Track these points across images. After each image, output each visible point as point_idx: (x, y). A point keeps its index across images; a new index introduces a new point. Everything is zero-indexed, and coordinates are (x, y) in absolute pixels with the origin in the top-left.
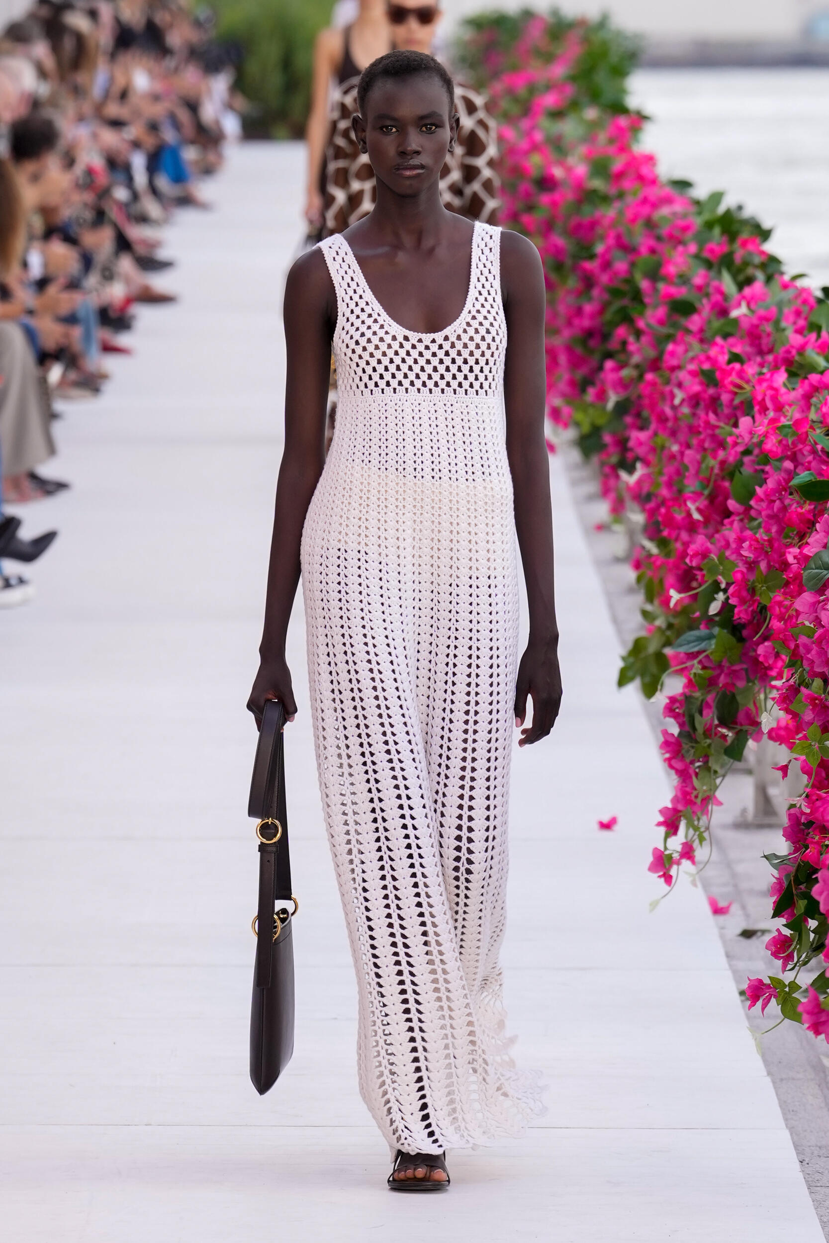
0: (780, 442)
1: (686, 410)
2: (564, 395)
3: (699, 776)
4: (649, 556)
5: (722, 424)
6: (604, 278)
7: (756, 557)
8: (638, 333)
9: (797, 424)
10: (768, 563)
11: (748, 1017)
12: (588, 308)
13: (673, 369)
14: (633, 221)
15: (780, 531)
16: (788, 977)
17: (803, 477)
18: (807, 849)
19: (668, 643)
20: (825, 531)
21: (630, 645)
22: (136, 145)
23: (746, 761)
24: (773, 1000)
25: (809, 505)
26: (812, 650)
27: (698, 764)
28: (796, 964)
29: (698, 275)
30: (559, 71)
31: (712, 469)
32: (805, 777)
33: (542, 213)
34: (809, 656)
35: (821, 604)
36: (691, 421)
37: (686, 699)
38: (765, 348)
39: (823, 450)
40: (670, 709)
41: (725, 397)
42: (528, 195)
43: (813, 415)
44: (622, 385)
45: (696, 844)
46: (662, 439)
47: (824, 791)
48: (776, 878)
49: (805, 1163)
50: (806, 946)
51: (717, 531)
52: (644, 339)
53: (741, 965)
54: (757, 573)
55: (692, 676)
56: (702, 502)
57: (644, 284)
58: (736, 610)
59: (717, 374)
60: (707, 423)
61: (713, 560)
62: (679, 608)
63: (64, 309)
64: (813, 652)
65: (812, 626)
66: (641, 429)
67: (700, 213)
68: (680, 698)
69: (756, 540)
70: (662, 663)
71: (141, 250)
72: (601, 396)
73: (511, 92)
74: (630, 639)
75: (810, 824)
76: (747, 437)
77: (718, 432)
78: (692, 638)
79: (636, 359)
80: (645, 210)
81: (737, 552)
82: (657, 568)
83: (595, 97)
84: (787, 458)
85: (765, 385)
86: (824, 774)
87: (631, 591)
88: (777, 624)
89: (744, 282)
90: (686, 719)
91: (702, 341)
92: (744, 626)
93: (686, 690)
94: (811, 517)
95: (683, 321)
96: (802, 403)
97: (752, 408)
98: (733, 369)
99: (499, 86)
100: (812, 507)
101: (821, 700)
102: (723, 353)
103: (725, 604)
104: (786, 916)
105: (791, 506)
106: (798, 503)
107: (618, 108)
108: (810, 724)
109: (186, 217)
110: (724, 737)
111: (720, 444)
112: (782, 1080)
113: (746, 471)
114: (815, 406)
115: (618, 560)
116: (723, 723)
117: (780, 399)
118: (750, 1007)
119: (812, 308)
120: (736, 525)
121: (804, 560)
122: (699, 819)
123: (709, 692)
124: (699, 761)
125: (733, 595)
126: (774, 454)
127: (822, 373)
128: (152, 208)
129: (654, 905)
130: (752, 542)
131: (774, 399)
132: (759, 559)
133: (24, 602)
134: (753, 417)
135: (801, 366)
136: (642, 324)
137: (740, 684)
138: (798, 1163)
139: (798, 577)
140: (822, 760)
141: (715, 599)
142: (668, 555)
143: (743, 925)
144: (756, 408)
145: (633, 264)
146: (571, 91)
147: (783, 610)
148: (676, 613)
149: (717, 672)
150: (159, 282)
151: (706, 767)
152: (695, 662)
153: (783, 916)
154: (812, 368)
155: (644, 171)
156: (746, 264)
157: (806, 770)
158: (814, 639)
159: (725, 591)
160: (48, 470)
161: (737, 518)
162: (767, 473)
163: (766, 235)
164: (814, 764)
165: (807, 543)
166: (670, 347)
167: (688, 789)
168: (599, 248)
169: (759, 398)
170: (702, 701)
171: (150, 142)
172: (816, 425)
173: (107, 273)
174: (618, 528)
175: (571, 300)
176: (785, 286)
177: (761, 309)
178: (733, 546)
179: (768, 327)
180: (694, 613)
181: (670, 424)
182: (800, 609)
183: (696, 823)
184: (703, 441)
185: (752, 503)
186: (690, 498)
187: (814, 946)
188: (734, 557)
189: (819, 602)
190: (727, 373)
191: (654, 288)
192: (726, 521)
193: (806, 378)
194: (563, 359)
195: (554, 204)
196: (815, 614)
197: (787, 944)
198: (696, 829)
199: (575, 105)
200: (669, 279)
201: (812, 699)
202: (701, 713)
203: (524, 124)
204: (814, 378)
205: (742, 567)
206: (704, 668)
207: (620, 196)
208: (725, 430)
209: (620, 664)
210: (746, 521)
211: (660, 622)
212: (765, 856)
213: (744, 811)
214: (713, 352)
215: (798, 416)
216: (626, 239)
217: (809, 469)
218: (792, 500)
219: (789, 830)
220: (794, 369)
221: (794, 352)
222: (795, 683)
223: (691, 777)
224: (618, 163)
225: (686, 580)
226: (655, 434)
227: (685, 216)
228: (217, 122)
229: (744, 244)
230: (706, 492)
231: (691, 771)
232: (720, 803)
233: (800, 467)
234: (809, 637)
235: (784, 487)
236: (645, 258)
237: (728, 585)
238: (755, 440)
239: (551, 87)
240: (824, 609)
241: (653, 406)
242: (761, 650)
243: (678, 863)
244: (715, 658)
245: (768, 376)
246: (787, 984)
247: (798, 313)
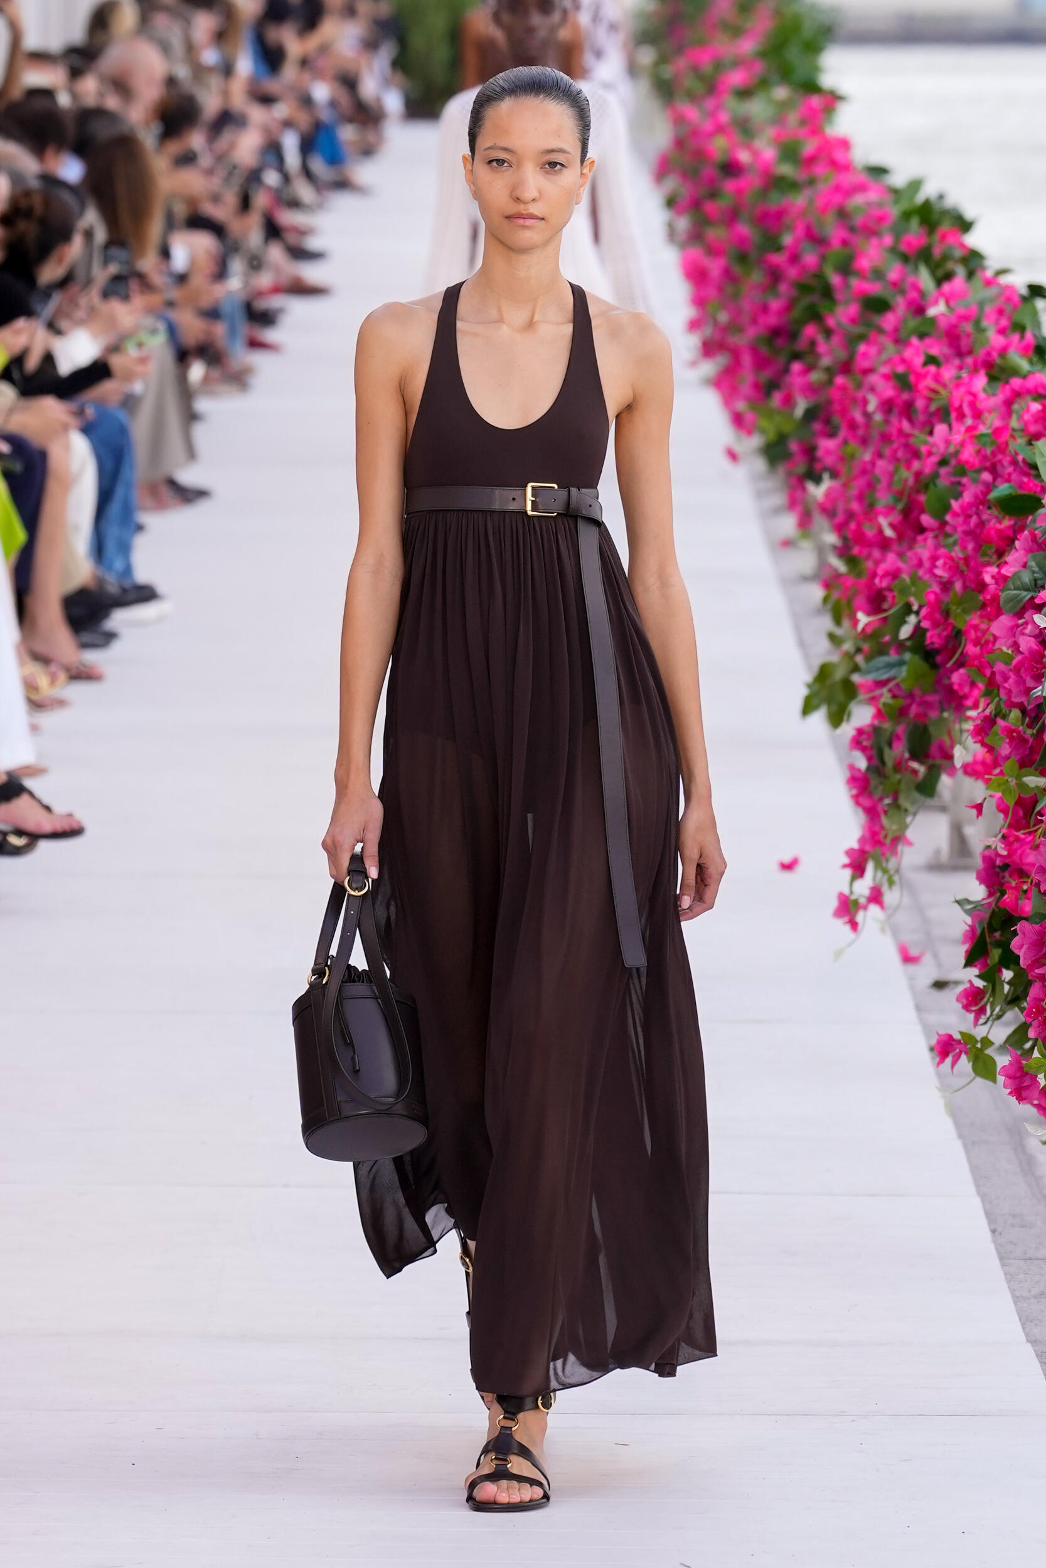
0: (979, 452)
1: (878, 417)
2: (748, 399)
3: (890, 814)
4: (837, 576)
5: (916, 432)
6: (792, 272)
7: (951, 577)
8: (829, 332)
9: (997, 432)
10: (964, 583)
11: (939, 1076)
12: (775, 304)
13: (867, 371)
14: (824, 209)
15: (978, 548)
16: (980, 1032)
17: (1003, 489)
18: (1003, 894)
19: (856, 669)
20: (1024, 549)
21: (816, 670)
22: (288, 124)
23: (940, 797)
24: (964, 1057)
25: (1010, 520)
26: (1009, 678)
27: (887, 801)
28: (988, 1019)
29: (894, 270)
30: (748, 47)
31: (905, 481)
32: (1001, 816)
33: (725, 201)
34: (1006, 685)
35: (1019, 629)
36: (884, 428)
37: (875, 730)
38: (964, 349)
39: (1024, 460)
40: (859, 741)
41: (920, 403)
42: (711, 181)
43: (1014, 423)
44: (810, 390)
45: (885, 888)
46: (853, 447)
47: (1022, 832)
48: (969, 926)
49: (997, 1233)
50: (1000, 999)
51: (910, 548)
52: (835, 340)
53: (932, 1018)
54: (952, 594)
55: (881, 706)
56: (895, 517)
57: (834, 279)
58: (928, 634)
59: (912, 379)
60: (900, 431)
61: (904, 580)
62: (869, 631)
63: (206, 302)
64: (1011, 681)
65: (1010, 652)
66: (831, 435)
67: (896, 202)
68: (867, 730)
69: (951, 558)
70: (850, 691)
71: (291, 238)
72: (788, 401)
73: (695, 69)
74: (817, 663)
75: (1005, 867)
76: (942, 446)
77: (912, 441)
78: (881, 665)
79: (826, 361)
80: (837, 199)
81: (930, 571)
82: (847, 589)
83: (785, 74)
84: (986, 469)
85: (962, 390)
86: (1021, 813)
87: (819, 612)
88: (972, 650)
89: (943, 278)
90: (874, 752)
91: (897, 341)
92: (938, 651)
93: (876, 722)
94: (1010, 533)
95: (877, 319)
96: (1003, 409)
97: (948, 414)
98: (927, 373)
99: (682, 63)
100: (1012, 522)
101: (1019, 732)
102: (917, 353)
103: (917, 628)
104: (979, 966)
105: (989, 521)
106: (996, 517)
107: (810, 87)
108: (1007, 758)
109: (342, 202)
110: (915, 772)
111: (915, 454)
112: (974, 1143)
113: (942, 483)
114: (1017, 413)
115: (805, 579)
116: (914, 757)
117: (979, 405)
118: (939, 1064)
119: (1015, 306)
120: (930, 542)
121: (1002, 579)
122: (887, 861)
123: (898, 723)
124: (887, 797)
125: (925, 618)
126: (972, 466)
127: (1025, 377)
128: (304, 191)
129: (838, 954)
130: (948, 561)
131: (972, 405)
132: (954, 579)
133: (160, 620)
134: (950, 426)
135: (1003, 369)
136: (831, 322)
137: (933, 715)
138: (989, 1235)
139: (996, 598)
140: (1020, 797)
141: (904, 622)
142: (859, 574)
143: (934, 975)
144: (953, 415)
145: (823, 258)
146: (760, 68)
147: (979, 634)
148: (865, 635)
149: (908, 701)
150: (311, 273)
151: (896, 805)
152: (885, 690)
153: (975, 966)
154: (1014, 372)
155: (839, 155)
156: (946, 258)
157: (1002, 808)
158: (1012, 667)
159: (917, 613)
160: (188, 476)
161: (931, 535)
162: (964, 485)
163: (966, 226)
164: (1011, 802)
165: (1006, 563)
166: (862, 348)
167: (877, 828)
168: (787, 239)
169: (956, 404)
170: (892, 734)
171: (304, 120)
172: (1017, 434)
173: (255, 263)
174: (806, 545)
175: (757, 297)
176: (989, 283)
177: (961, 307)
178: (927, 564)
179: (968, 327)
180: (883, 635)
181: (861, 432)
182: (997, 634)
183: (884, 865)
184: (895, 451)
185: (948, 518)
186: (882, 513)
187: (1009, 998)
188: (927, 577)
189: (1018, 626)
190: (920, 377)
191: (845, 283)
192: (920, 538)
193: (1007, 383)
194: (747, 360)
195: (740, 192)
196: (1013, 639)
197: (979, 997)
198: (885, 871)
199: (764, 84)
200: (862, 274)
201: (1009, 732)
202: (890, 745)
203: (709, 104)
204: (1016, 382)
205: (936, 588)
206: (894, 696)
207: (811, 182)
208: (919, 439)
209: (804, 692)
210: (941, 538)
211: (848, 646)
212: (958, 902)
213: (938, 852)
214: (908, 353)
215: (998, 423)
216: (816, 230)
217: (1008, 480)
218: (990, 515)
219: (983, 872)
220: (995, 372)
221: (995, 354)
222: (991, 713)
223: (879, 816)
224: (809, 146)
225: (876, 602)
226: (845, 442)
227: (880, 205)
228: (378, 100)
229: (944, 237)
230: (900, 506)
231: (880, 808)
232: (910, 844)
233: (999, 480)
234: (1006, 664)
235: (981, 501)
236: (836, 250)
237: (921, 607)
238: (952, 449)
239: (740, 63)
240: (1023, 634)
241: (844, 412)
242: (955, 678)
243: (865, 908)
244: (905, 686)
245: (966, 380)
246: (979, 1039)
247: (1000, 312)
